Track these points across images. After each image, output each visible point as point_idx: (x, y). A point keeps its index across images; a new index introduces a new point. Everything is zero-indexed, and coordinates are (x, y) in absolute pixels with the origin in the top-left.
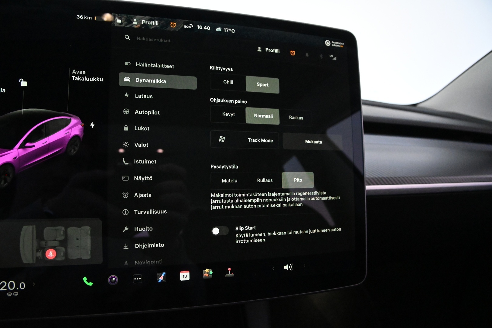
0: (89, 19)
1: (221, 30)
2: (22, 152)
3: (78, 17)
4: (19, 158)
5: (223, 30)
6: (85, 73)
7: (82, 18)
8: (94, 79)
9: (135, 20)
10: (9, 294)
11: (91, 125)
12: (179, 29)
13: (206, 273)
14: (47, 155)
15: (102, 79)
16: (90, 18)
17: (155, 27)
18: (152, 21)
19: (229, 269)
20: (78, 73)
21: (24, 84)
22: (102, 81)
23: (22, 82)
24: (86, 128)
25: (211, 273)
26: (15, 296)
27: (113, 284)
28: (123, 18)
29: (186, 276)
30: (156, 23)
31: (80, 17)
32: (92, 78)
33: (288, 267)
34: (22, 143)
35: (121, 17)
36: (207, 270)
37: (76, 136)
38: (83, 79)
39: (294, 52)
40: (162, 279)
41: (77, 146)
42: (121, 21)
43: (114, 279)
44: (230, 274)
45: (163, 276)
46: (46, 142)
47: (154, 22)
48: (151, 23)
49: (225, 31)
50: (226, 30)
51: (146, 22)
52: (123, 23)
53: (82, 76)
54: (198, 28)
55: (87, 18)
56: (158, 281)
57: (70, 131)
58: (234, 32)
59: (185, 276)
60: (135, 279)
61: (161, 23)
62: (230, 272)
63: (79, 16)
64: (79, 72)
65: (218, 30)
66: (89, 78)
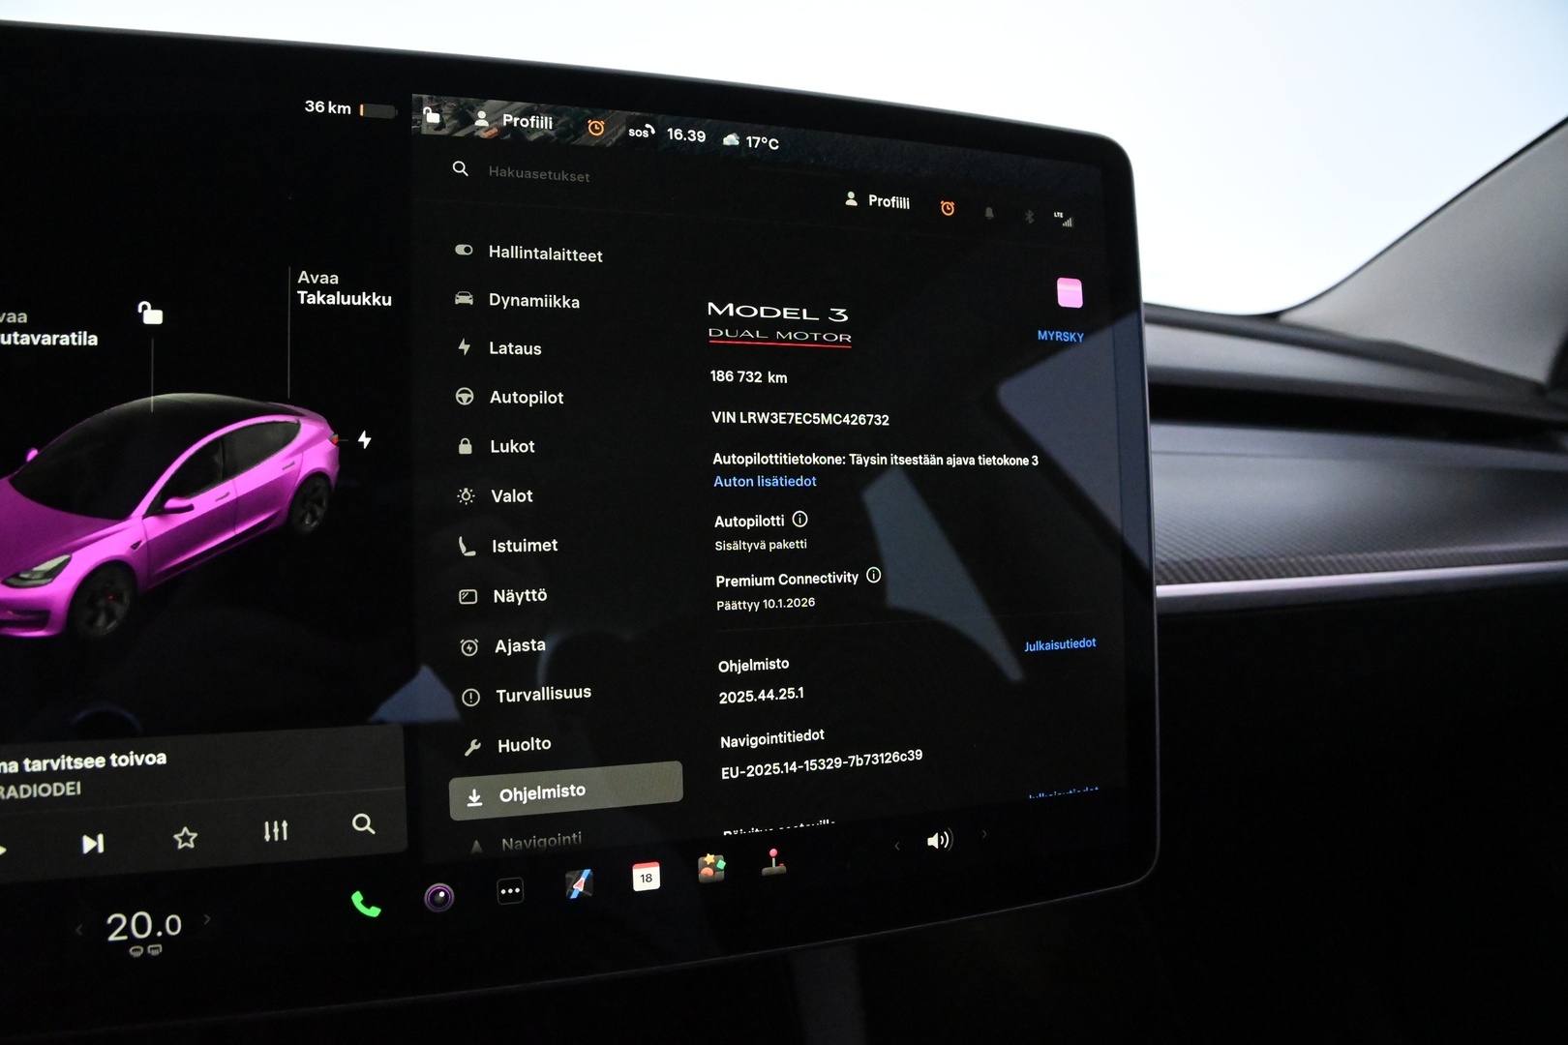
0: (344, 112)
1: (737, 143)
2: (156, 528)
3: (310, 108)
4: (148, 543)
5: (743, 142)
6: (335, 280)
7: (320, 108)
8: (366, 300)
9: (482, 114)
10: (136, 952)
11: (360, 440)
12: (614, 140)
13: (705, 865)
14: (230, 535)
15: (390, 298)
16: (347, 109)
17: (541, 134)
18: (533, 117)
19: (773, 852)
20: (315, 282)
21: (153, 317)
22: (389, 304)
23: (145, 312)
24: (347, 450)
25: (722, 864)
26: (155, 957)
27: (439, 910)
28: (445, 109)
29: (648, 878)
30: (545, 123)
31: (315, 106)
32: (359, 297)
33: (940, 840)
34: (155, 498)
35: (439, 106)
36: (710, 858)
37: (317, 475)
38: (332, 300)
39: (952, 204)
40: (581, 890)
41: (320, 503)
42: (441, 118)
43: (442, 894)
44: (775, 868)
45: (583, 879)
46: (228, 494)
47: (540, 119)
48: (530, 122)
49: (750, 146)
50: (754, 142)
51: (516, 119)
52: (447, 125)
53: (328, 290)
54: (671, 138)
55: (336, 109)
56: (571, 894)
57: (297, 458)
58: (777, 147)
59: (646, 878)
60: (503, 892)
61: (560, 122)
62: (774, 860)
63: (313, 103)
64: (320, 278)
65: (729, 141)
66: (349, 297)
